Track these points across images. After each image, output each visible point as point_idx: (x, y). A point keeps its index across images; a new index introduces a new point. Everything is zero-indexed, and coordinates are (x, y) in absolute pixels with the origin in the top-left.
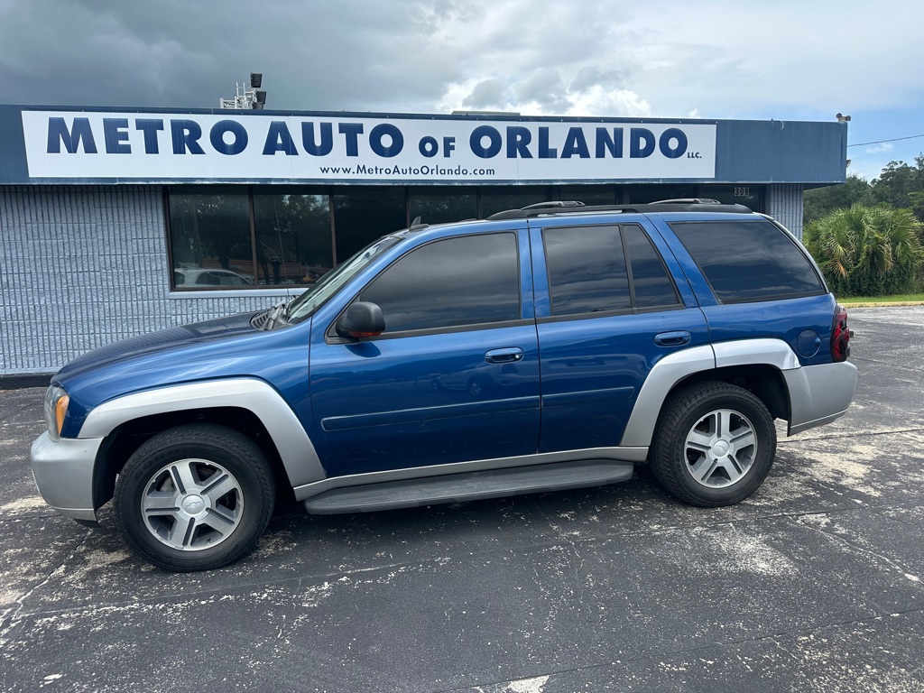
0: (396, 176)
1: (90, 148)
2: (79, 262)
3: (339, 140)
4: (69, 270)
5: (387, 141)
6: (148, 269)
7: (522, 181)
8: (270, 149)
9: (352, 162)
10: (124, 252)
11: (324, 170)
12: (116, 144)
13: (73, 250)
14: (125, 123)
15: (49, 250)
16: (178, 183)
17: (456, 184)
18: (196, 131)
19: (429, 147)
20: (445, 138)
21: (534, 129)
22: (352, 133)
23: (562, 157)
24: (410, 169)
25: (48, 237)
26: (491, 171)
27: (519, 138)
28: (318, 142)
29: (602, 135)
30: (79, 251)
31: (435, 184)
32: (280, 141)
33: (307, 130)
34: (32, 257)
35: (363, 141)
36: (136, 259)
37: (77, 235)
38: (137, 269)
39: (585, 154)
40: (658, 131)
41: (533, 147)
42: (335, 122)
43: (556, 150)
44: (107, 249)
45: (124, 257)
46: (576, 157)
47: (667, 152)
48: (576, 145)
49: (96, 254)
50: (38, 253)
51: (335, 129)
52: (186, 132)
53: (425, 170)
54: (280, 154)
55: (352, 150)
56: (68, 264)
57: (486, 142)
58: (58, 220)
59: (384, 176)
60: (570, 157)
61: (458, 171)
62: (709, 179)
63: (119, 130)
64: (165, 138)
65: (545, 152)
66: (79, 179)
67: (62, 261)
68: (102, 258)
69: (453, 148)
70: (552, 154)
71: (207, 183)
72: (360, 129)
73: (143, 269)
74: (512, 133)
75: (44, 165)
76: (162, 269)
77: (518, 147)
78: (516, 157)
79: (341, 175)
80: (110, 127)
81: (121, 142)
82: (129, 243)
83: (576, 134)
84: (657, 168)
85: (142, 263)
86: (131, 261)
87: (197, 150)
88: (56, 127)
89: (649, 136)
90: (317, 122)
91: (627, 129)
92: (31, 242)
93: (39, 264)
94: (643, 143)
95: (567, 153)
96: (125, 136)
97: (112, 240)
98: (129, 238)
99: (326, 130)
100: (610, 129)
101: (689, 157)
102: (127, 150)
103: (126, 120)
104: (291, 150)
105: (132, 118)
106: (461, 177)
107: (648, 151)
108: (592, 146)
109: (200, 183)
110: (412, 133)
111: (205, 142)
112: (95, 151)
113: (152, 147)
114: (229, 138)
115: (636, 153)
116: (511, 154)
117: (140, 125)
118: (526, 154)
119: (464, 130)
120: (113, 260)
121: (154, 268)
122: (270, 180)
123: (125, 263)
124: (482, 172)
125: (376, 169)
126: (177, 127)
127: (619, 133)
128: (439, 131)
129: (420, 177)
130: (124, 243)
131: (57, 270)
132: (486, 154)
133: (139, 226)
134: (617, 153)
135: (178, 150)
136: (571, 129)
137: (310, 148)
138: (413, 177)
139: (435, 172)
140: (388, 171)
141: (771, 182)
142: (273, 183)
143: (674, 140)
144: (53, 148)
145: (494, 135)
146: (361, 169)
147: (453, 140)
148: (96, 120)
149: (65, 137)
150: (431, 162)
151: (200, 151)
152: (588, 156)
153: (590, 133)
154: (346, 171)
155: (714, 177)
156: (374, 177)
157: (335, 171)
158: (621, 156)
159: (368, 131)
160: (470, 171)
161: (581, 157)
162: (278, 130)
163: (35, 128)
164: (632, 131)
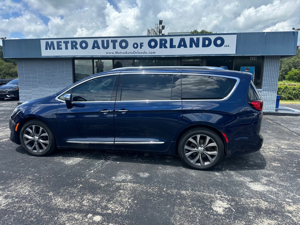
0: (126, 55)
1: (54, 49)
2: (54, 76)
3: (111, 44)
4: (52, 78)
5: (124, 44)
7: (164, 56)
8: (93, 48)
9: (114, 51)
11: (107, 53)
14: (61, 42)
15: (48, 74)
17: (144, 57)
18: (76, 43)
19: (136, 46)
20: (140, 43)
21: (168, 39)
22: (114, 42)
23: (178, 47)
24: (130, 52)
25: (48, 70)
26: (154, 53)
27: (163, 42)
28: (105, 45)
29: (192, 40)
30: (54, 74)
31: (137, 57)
32: (96, 45)
33: (103, 42)
35: (117, 44)
36: (66, 76)
37: (54, 70)
38: (66, 79)
39: (185, 46)
40: (213, 38)
41: (168, 45)
42: (110, 39)
43: (175, 45)
44: (60, 73)
45: (63, 75)
46: (182, 48)
47: (216, 45)
48: (182, 44)
49: (57, 75)
50: (46, 74)
51: (110, 41)
52: (74, 44)
53: (134, 53)
54: (96, 49)
55: (114, 47)
57: (153, 44)
59: (123, 55)
60: (180, 48)
61: (144, 53)
62: (233, 54)
63: (60, 44)
64: (69, 45)
65: (172, 46)
66: (52, 56)
69: (143, 46)
70: (174, 47)
72: (116, 41)
74: (161, 40)
75: (46, 53)
76: (71, 79)
77: (163, 45)
79: (111, 55)
80: (58, 43)
81: (60, 47)
82: (64, 72)
83: (183, 40)
84: (212, 51)
87: (76, 48)
88: (47, 43)
89: (210, 40)
90: (105, 40)
91: (201, 38)
92: (44, 71)
94: (207, 42)
96: (61, 45)
97: (61, 71)
98: (64, 70)
99: (108, 41)
100: (195, 38)
101: (225, 46)
102: (61, 49)
103: (61, 41)
104: (99, 48)
105: (62, 40)
106: (145, 55)
107: (209, 45)
108: (188, 44)
109: (77, 57)
110: (131, 41)
111: (78, 46)
112: (55, 49)
113: (67, 48)
114: (84, 45)
115: (204, 45)
116: (161, 47)
117: (64, 42)
118: (166, 47)
119: (146, 41)
120: (61, 76)
121: (69, 79)
122: (93, 56)
123: (63, 77)
124: (151, 53)
125: (121, 52)
126: (72, 42)
127: (198, 39)
128: (139, 41)
129: (133, 55)
132: (153, 47)
133: (66, 68)
134: (197, 46)
135: (72, 48)
136: (181, 39)
137: (104, 47)
138: (131, 55)
139: (137, 53)
140: (124, 53)
141: (260, 55)
142: (94, 57)
143: (220, 41)
144: (46, 49)
145: (155, 41)
146: (116, 53)
147: (143, 43)
148: (55, 42)
149: (49, 46)
150: (136, 50)
151: (77, 49)
152: (186, 47)
153: (187, 40)
154: (113, 53)
155: (235, 53)
156: (120, 55)
157: (110, 53)
158: (198, 47)
159: (119, 41)
160: (148, 53)
161: (184, 47)
162: (96, 42)
163: (43, 44)
164: (203, 38)
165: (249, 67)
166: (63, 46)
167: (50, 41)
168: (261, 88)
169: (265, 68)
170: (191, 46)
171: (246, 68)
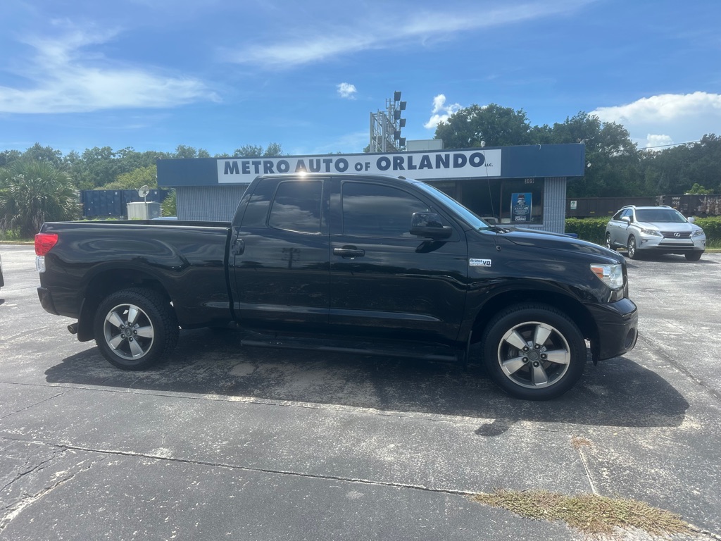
1: (238, 172)
3: (323, 166)
5: (341, 165)
8: (297, 170)
12: (245, 171)
14: (248, 163)
18: (272, 165)
19: (359, 167)
20: (365, 163)
21: (405, 157)
22: (328, 162)
23: (419, 168)
27: (399, 161)
28: (315, 167)
29: (439, 159)
32: (301, 167)
33: (311, 162)
35: (332, 165)
39: (430, 166)
40: (468, 154)
41: (405, 165)
42: (322, 159)
43: (416, 166)
46: (426, 169)
47: (473, 164)
48: (426, 163)
51: (322, 161)
52: (269, 165)
55: (328, 169)
57: (384, 164)
60: (423, 169)
62: (498, 177)
63: (247, 165)
64: (261, 167)
65: (411, 167)
69: (369, 167)
70: (414, 168)
72: (331, 161)
74: (395, 159)
75: (224, 178)
77: (398, 165)
78: (397, 169)
80: (244, 164)
81: (247, 170)
83: (426, 158)
84: (468, 172)
87: (272, 172)
88: (227, 165)
89: (464, 158)
90: (315, 159)
91: (452, 154)
94: (460, 161)
95: (422, 167)
96: (248, 167)
99: (318, 162)
100: (443, 155)
101: (486, 166)
102: (249, 172)
105: (251, 161)
107: (463, 164)
110: (352, 162)
111: (274, 168)
113: (257, 171)
114: (283, 167)
115: (456, 165)
116: (395, 168)
117: (253, 163)
118: (402, 168)
119: (373, 160)
126: (265, 163)
127: (447, 157)
128: (363, 160)
132: (384, 169)
134: (446, 165)
135: (266, 171)
136: (424, 156)
137: (312, 169)
143: (477, 159)
144: (226, 172)
145: (387, 160)
147: (369, 163)
148: (240, 162)
149: (230, 169)
150: (359, 173)
152: (432, 168)
153: (432, 157)
155: (500, 175)
158: (449, 167)
159: (334, 161)
161: (428, 168)
162: (300, 162)
163: (221, 165)
164: (455, 155)
165: (523, 194)
166: (252, 168)
167: (231, 162)
168: (542, 224)
169: (545, 194)
170: (438, 166)
171: (519, 194)
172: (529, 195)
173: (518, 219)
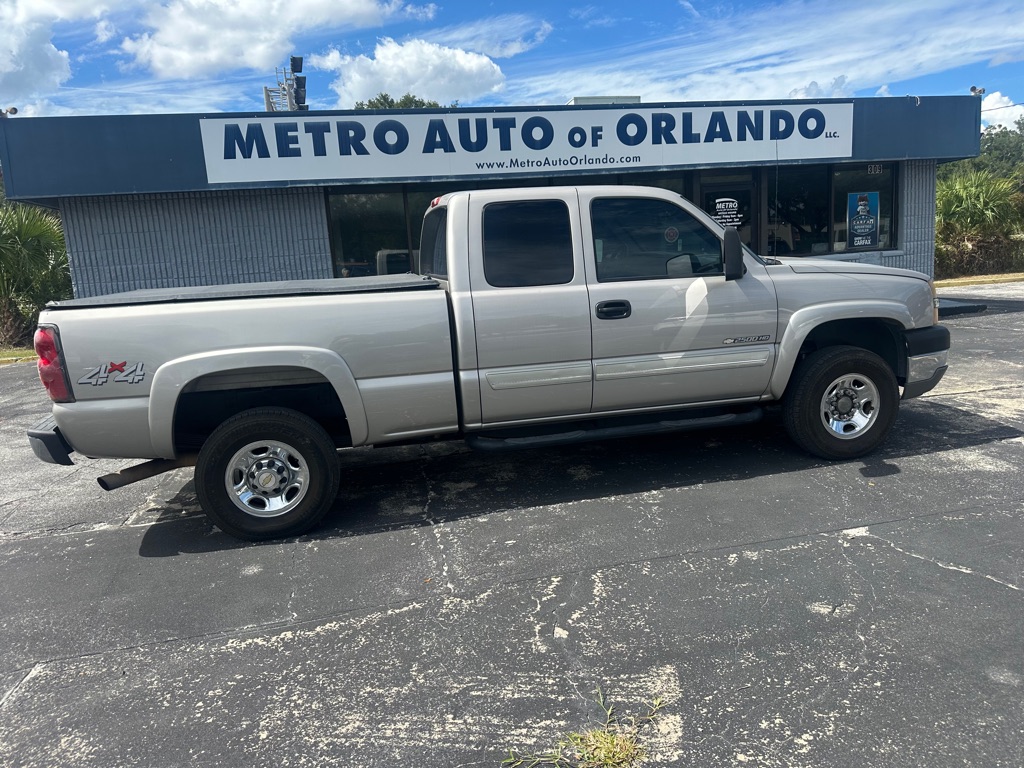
0: (547, 168)
1: (264, 153)
2: (250, 264)
3: (493, 135)
4: (240, 272)
5: (538, 134)
6: (314, 269)
7: (667, 167)
8: (429, 148)
9: (506, 156)
10: (292, 253)
11: (480, 166)
12: (287, 149)
13: (244, 252)
14: (294, 128)
15: (222, 254)
16: (345, 184)
17: (604, 173)
18: (361, 132)
19: (577, 137)
20: (593, 128)
21: (677, 115)
22: (505, 126)
23: (706, 140)
24: (560, 160)
25: (220, 240)
26: (637, 159)
27: (664, 124)
28: (474, 138)
29: (743, 119)
30: (249, 253)
31: (584, 174)
32: (438, 139)
33: (464, 126)
34: (206, 261)
35: (516, 134)
36: (303, 260)
37: (247, 238)
38: (304, 269)
39: (726, 137)
40: (796, 112)
41: (677, 132)
42: (489, 117)
43: (699, 134)
44: (275, 250)
45: (292, 257)
46: (718, 141)
47: (807, 133)
48: (718, 129)
49: (266, 255)
50: (211, 256)
51: (490, 125)
52: (352, 133)
53: (574, 161)
54: (439, 152)
55: (506, 145)
56: (240, 267)
57: (632, 130)
58: (229, 224)
59: (535, 169)
60: (712, 141)
61: (606, 160)
62: (846, 158)
63: (290, 134)
64: (332, 140)
65: (689, 137)
67: (234, 264)
68: (271, 259)
69: (600, 137)
70: (695, 139)
71: (372, 183)
72: (512, 123)
73: (309, 269)
74: (656, 119)
75: (222, 171)
76: (328, 269)
77: (663, 134)
78: (660, 143)
79: (496, 170)
80: (281, 131)
81: (291, 146)
82: (296, 245)
83: (718, 118)
84: (796, 149)
85: (309, 263)
86: (298, 262)
87: (362, 151)
88: (232, 134)
89: (788, 118)
90: (472, 118)
91: (767, 111)
92: (204, 246)
93: (213, 268)
94: (782, 125)
95: (709, 138)
96: (295, 140)
97: (280, 242)
98: (295, 239)
99: (481, 125)
100: (751, 111)
101: (827, 137)
102: (297, 153)
103: (296, 124)
104: (448, 147)
105: (301, 122)
106: (609, 166)
107: (787, 133)
108: (733, 129)
109: (365, 183)
110: (561, 124)
111: (368, 142)
112: (268, 156)
113: (320, 150)
114: (391, 138)
115: (776, 135)
116: (656, 141)
117: (309, 128)
118: (671, 140)
119: (610, 121)
120: (282, 261)
121: (320, 268)
122: (430, 177)
123: (293, 264)
124: (628, 159)
125: (528, 162)
126: (343, 129)
127: (759, 116)
128: (587, 121)
129: (570, 167)
130: (291, 244)
131: (230, 273)
132: (632, 141)
133: (304, 227)
134: (758, 136)
135: (344, 151)
136: (714, 114)
137: (467, 145)
138: (562, 168)
139: (583, 162)
140: (539, 164)
143: (812, 121)
144: (229, 154)
145: (640, 123)
146: (513, 163)
147: (600, 129)
148: (269, 127)
149: (240, 143)
150: (579, 152)
151: (365, 152)
152: (730, 139)
153: (731, 117)
154: (500, 165)
155: (851, 155)
156: (526, 169)
157: (490, 166)
158: (761, 138)
159: (520, 124)
160: (617, 159)
161: (723, 140)
162: (437, 128)
163: (213, 138)
164: (772, 113)
165: (866, 194)
166: (305, 141)
167: (243, 125)
168: (896, 249)
169: (905, 194)
170: (742, 137)
171: (859, 195)
172: (875, 196)
173: (859, 242)
